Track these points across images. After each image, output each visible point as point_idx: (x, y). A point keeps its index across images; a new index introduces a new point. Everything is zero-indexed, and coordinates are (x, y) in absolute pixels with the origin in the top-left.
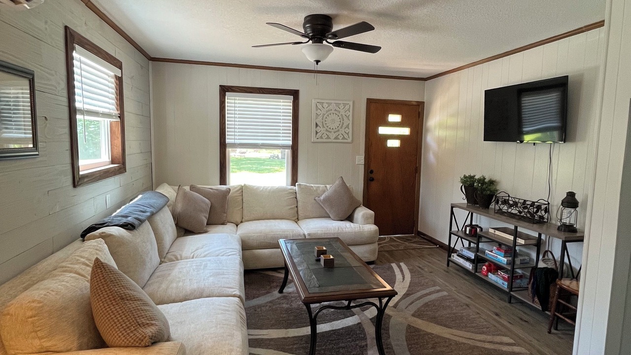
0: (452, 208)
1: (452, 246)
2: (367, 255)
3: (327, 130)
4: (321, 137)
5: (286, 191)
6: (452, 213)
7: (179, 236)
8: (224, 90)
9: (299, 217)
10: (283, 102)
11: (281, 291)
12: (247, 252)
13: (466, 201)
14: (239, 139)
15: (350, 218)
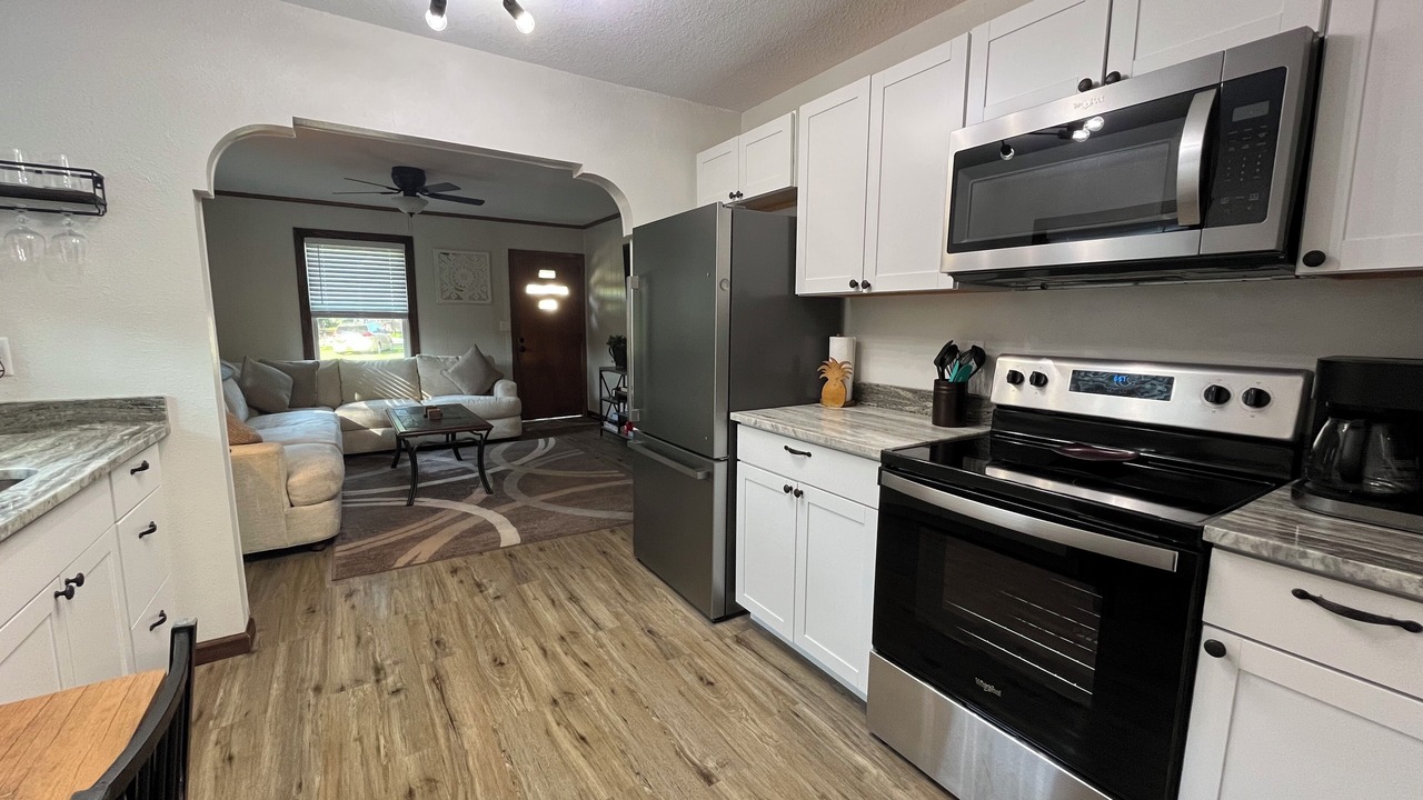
0: (601, 372)
1: (605, 414)
2: (507, 430)
3: (456, 289)
4: (449, 298)
5: (404, 363)
6: (601, 377)
7: (250, 416)
8: (301, 235)
9: (423, 395)
10: (391, 252)
11: (394, 466)
12: (350, 434)
13: (614, 365)
15: (490, 392)
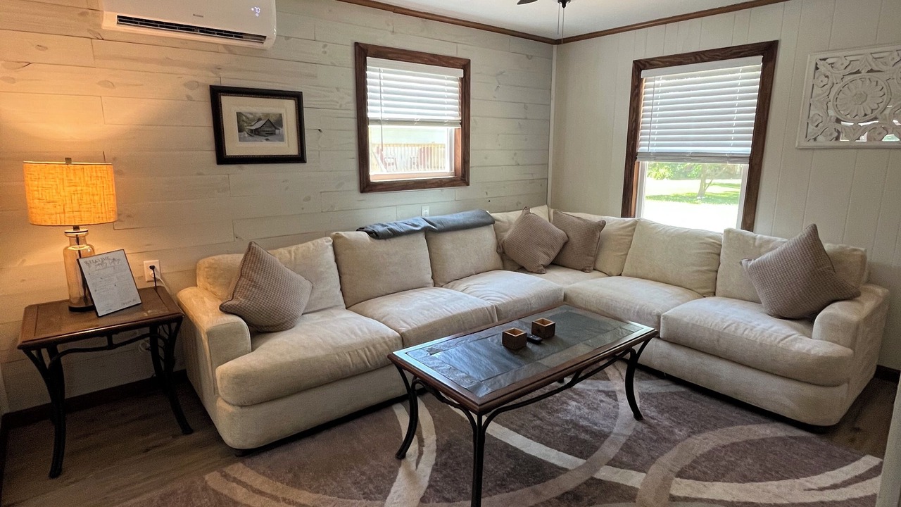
5: (702, 239)
8: (640, 66)
9: (717, 291)
10: (744, 71)
14: (658, 146)
